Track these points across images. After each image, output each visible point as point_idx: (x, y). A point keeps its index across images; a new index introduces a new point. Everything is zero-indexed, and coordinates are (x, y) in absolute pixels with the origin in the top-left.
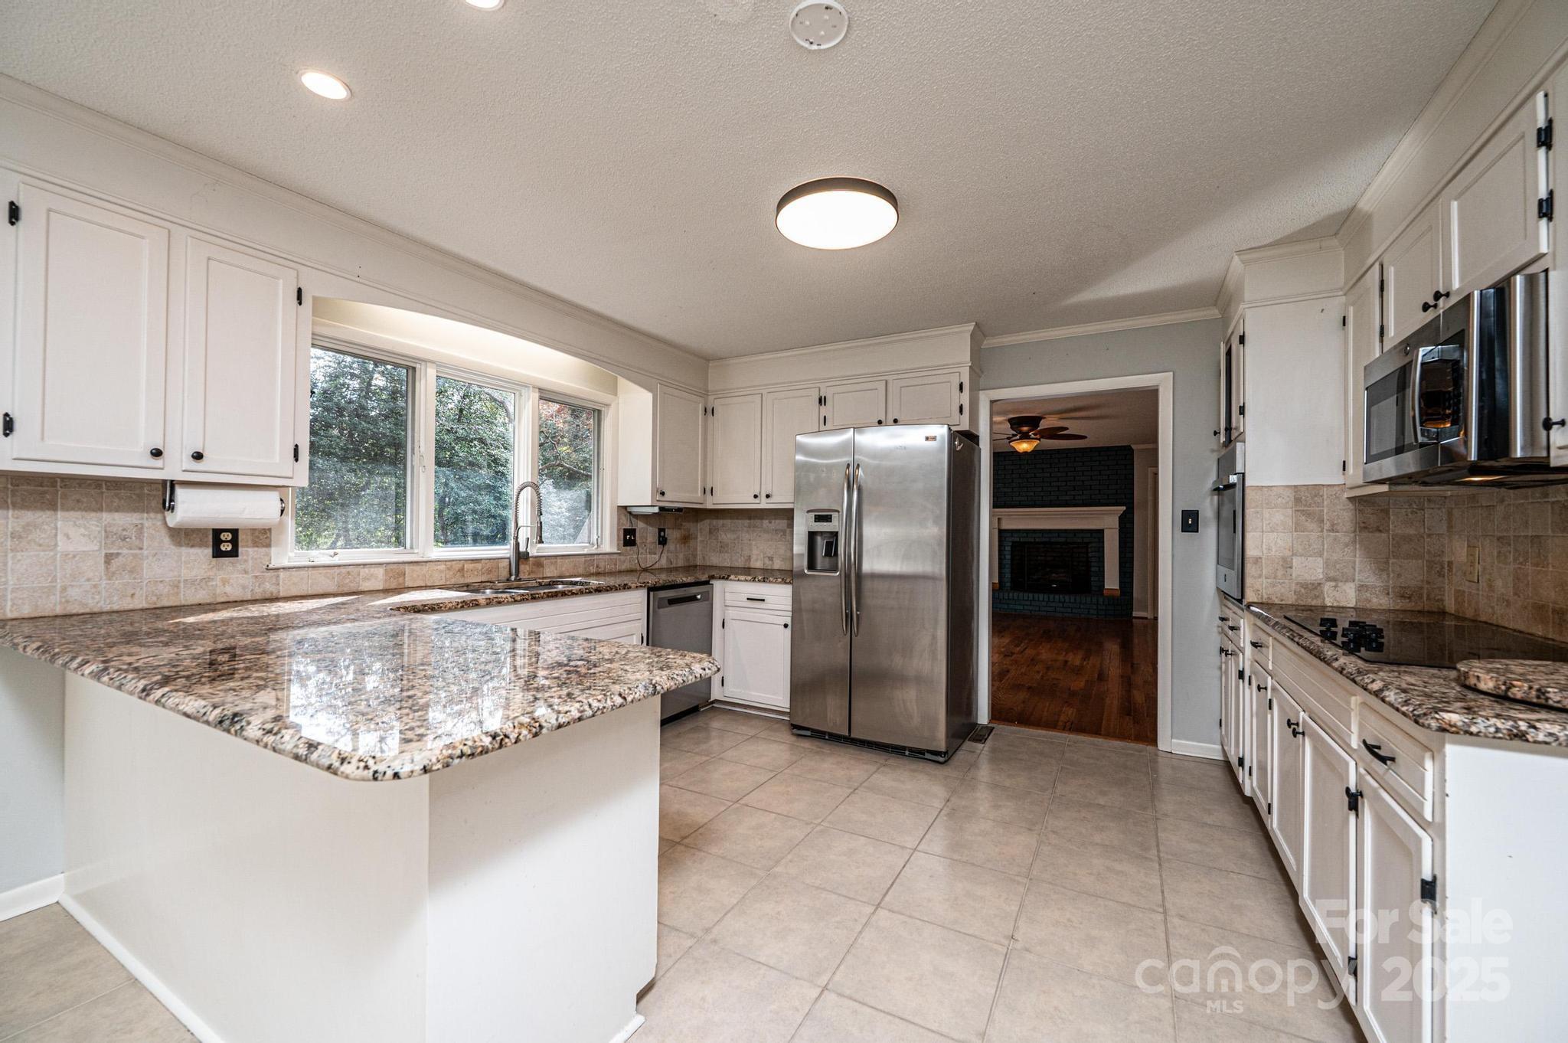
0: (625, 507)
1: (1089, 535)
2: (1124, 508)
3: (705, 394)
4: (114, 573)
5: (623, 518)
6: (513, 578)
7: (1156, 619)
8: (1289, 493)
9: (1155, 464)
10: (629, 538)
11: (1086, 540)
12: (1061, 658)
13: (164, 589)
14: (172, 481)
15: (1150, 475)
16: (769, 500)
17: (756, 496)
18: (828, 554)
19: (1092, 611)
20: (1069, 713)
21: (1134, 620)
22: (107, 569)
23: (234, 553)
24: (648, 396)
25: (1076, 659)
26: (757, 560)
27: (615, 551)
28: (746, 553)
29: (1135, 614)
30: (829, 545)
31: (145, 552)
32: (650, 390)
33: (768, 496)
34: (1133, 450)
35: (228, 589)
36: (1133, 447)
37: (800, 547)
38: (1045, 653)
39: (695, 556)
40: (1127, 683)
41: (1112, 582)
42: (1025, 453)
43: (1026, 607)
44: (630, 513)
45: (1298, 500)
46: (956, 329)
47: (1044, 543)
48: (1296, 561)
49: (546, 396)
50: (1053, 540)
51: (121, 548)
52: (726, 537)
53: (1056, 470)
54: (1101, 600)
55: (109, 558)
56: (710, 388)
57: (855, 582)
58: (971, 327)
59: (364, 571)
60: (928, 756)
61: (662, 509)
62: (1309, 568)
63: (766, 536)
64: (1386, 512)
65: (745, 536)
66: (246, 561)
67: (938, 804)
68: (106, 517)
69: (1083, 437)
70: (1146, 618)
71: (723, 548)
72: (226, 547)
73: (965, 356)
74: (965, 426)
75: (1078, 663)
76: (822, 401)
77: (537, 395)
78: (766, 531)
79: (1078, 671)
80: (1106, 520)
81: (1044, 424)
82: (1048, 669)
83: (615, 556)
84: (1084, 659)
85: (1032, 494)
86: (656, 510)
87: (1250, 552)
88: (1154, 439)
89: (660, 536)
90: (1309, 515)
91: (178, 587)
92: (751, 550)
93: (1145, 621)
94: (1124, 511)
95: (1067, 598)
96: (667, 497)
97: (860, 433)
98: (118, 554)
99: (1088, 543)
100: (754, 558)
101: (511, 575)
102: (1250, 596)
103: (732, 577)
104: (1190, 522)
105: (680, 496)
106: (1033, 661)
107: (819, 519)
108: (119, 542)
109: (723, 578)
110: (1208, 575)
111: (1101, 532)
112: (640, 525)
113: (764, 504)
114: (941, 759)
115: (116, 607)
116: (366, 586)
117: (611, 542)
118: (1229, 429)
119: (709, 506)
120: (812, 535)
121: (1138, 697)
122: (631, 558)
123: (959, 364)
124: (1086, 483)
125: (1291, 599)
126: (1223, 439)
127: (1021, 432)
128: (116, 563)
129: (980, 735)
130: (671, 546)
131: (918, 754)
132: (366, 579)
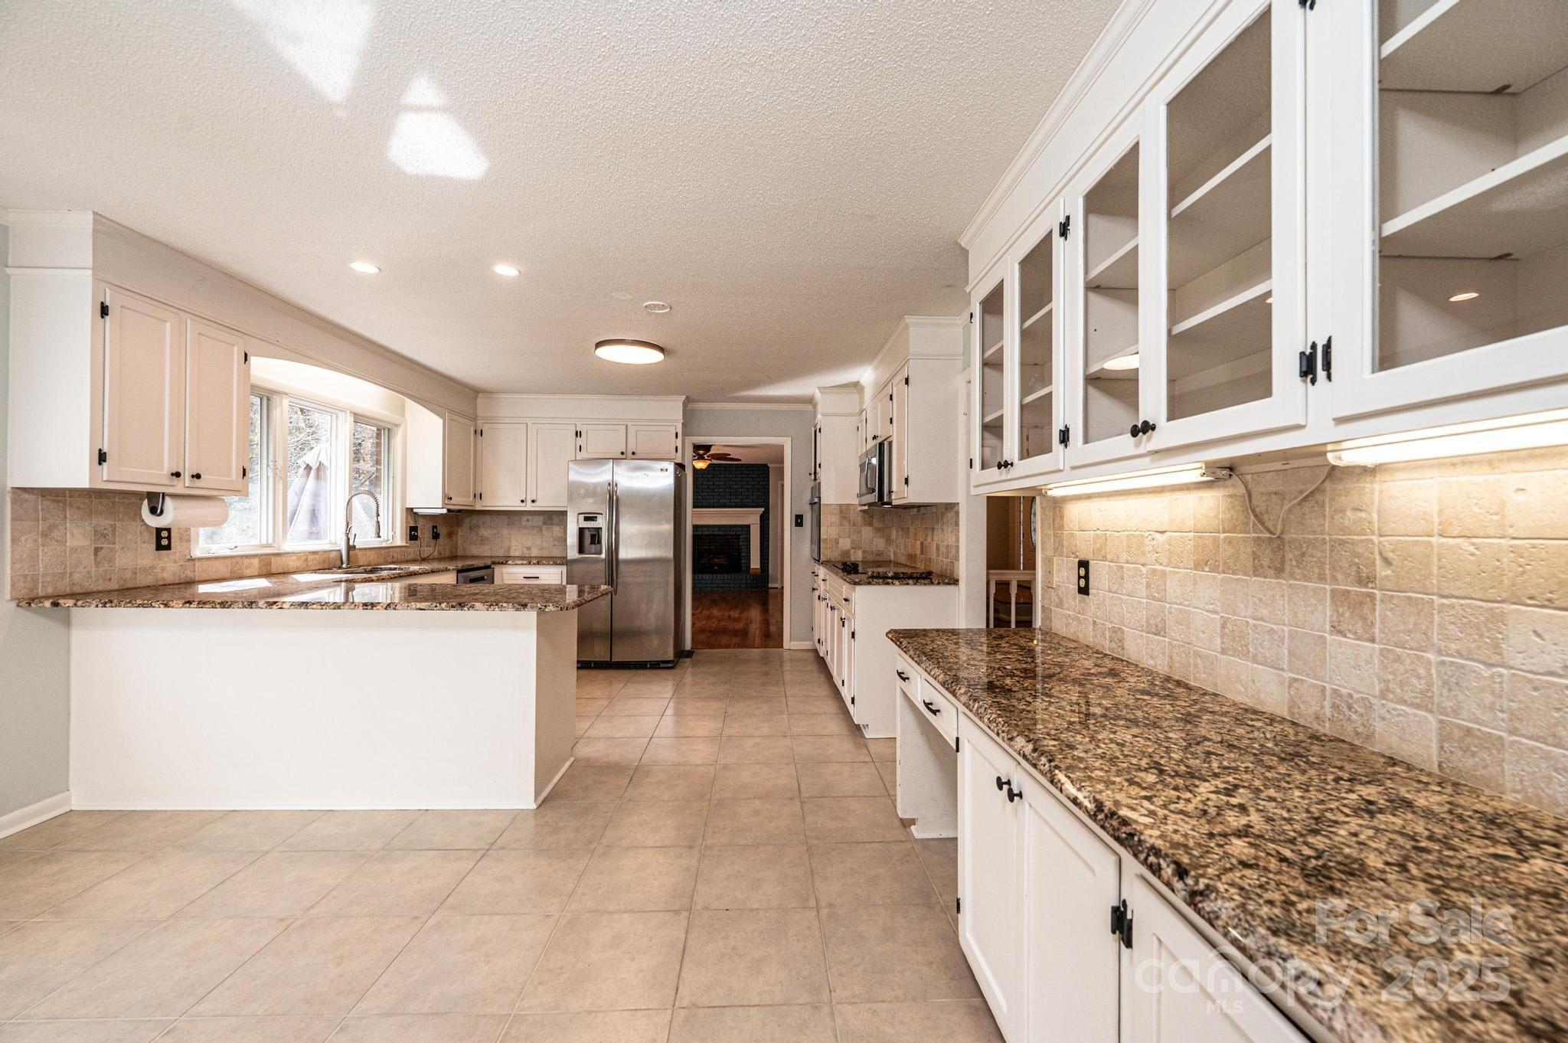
0: (412, 509)
1: (741, 529)
2: (763, 509)
3: (475, 419)
4: (99, 563)
5: (409, 517)
6: (344, 566)
7: (783, 588)
8: (838, 507)
9: (782, 479)
10: (413, 534)
11: (738, 533)
12: (727, 614)
13: (128, 575)
14: (163, 494)
15: (780, 486)
16: (534, 504)
17: (522, 501)
18: (593, 542)
19: (743, 583)
20: (736, 640)
21: (769, 590)
22: (95, 559)
23: (168, 547)
24: (438, 422)
25: (735, 614)
26: (516, 550)
27: (404, 544)
28: (506, 544)
29: (770, 585)
30: (593, 537)
31: (117, 547)
32: (441, 417)
33: (533, 501)
34: (768, 467)
35: (165, 575)
36: (769, 465)
37: (572, 539)
38: (716, 612)
39: (456, 548)
40: (766, 623)
41: (755, 563)
42: (701, 470)
44: (416, 513)
45: (841, 511)
46: (674, 397)
47: (710, 535)
48: (840, 541)
49: (359, 418)
50: (716, 533)
51: (102, 543)
52: (485, 532)
54: (749, 576)
55: (97, 550)
56: (480, 413)
57: (613, 562)
58: (683, 398)
59: (246, 561)
60: (662, 665)
61: (449, 510)
62: (845, 543)
63: (526, 532)
64: (872, 517)
65: (505, 531)
66: (175, 553)
67: (669, 695)
68: (94, 521)
69: (740, 460)
70: (777, 588)
71: (483, 541)
72: (165, 542)
73: (679, 415)
74: (679, 461)
75: (737, 616)
76: (578, 434)
77: (351, 419)
78: (525, 527)
79: (738, 620)
80: (750, 517)
81: (713, 451)
82: (719, 620)
83: (403, 549)
84: (740, 614)
86: (444, 511)
87: (823, 536)
88: (782, 462)
89: (433, 532)
90: (844, 518)
91: (135, 573)
92: (510, 541)
93: (776, 590)
94: (763, 512)
95: (726, 576)
96: (453, 501)
97: (618, 464)
98: (102, 548)
99: (739, 535)
100: (513, 548)
101: (342, 564)
102: (823, 558)
103: (510, 562)
104: (799, 521)
105: (460, 501)
106: (709, 617)
107: (587, 519)
108: (102, 539)
109: (502, 563)
110: (806, 549)
111: (748, 527)
112: (421, 524)
113: (529, 507)
114: (670, 665)
115: (100, 588)
116: (248, 572)
117: (401, 537)
118: (815, 473)
119: (478, 508)
120: (581, 531)
121: (773, 629)
122: (414, 549)
123: (676, 421)
125: (839, 559)
126: (813, 478)
127: (698, 454)
128: (101, 554)
129: (689, 654)
130: (441, 540)
131: (656, 666)
132: (248, 567)
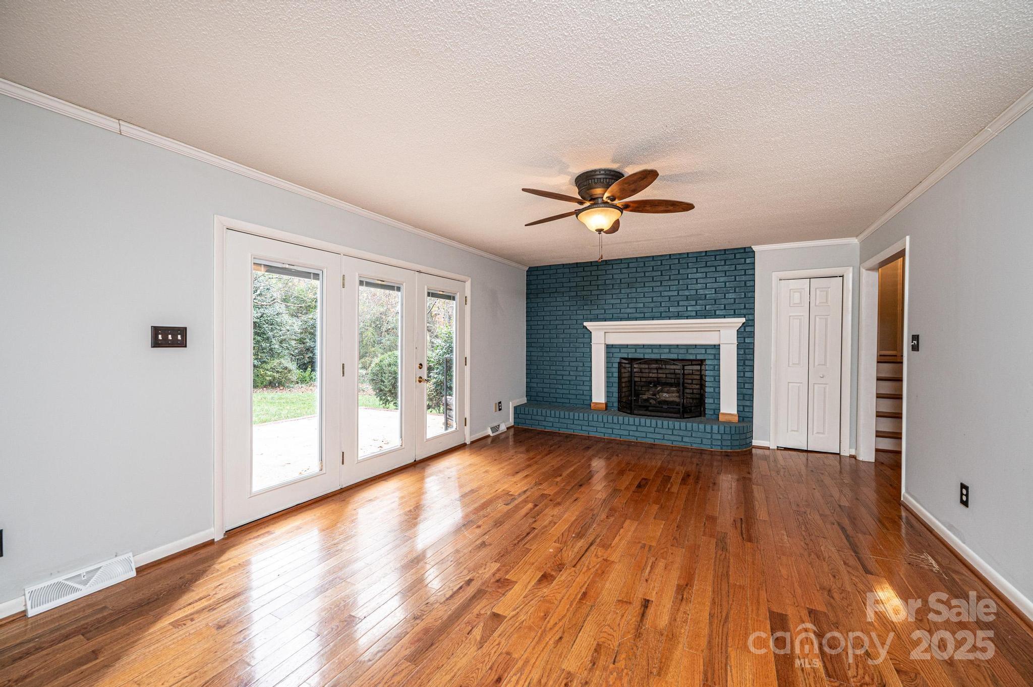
1: (703, 351)
2: (743, 320)
11: (699, 357)
19: (705, 441)
21: (754, 451)
29: (755, 443)
34: (754, 252)
36: (755, 248)
41: (729, 405)
43: (631, 433)
53: (667, 278)
54: (715, 427)
70: (768, 448)
80: (722, 333)
85: (642, 305)
93: (767, 452)
94: (744, 324)
99: (702, 361)
111: (717, 347)
124: (701, 292)
